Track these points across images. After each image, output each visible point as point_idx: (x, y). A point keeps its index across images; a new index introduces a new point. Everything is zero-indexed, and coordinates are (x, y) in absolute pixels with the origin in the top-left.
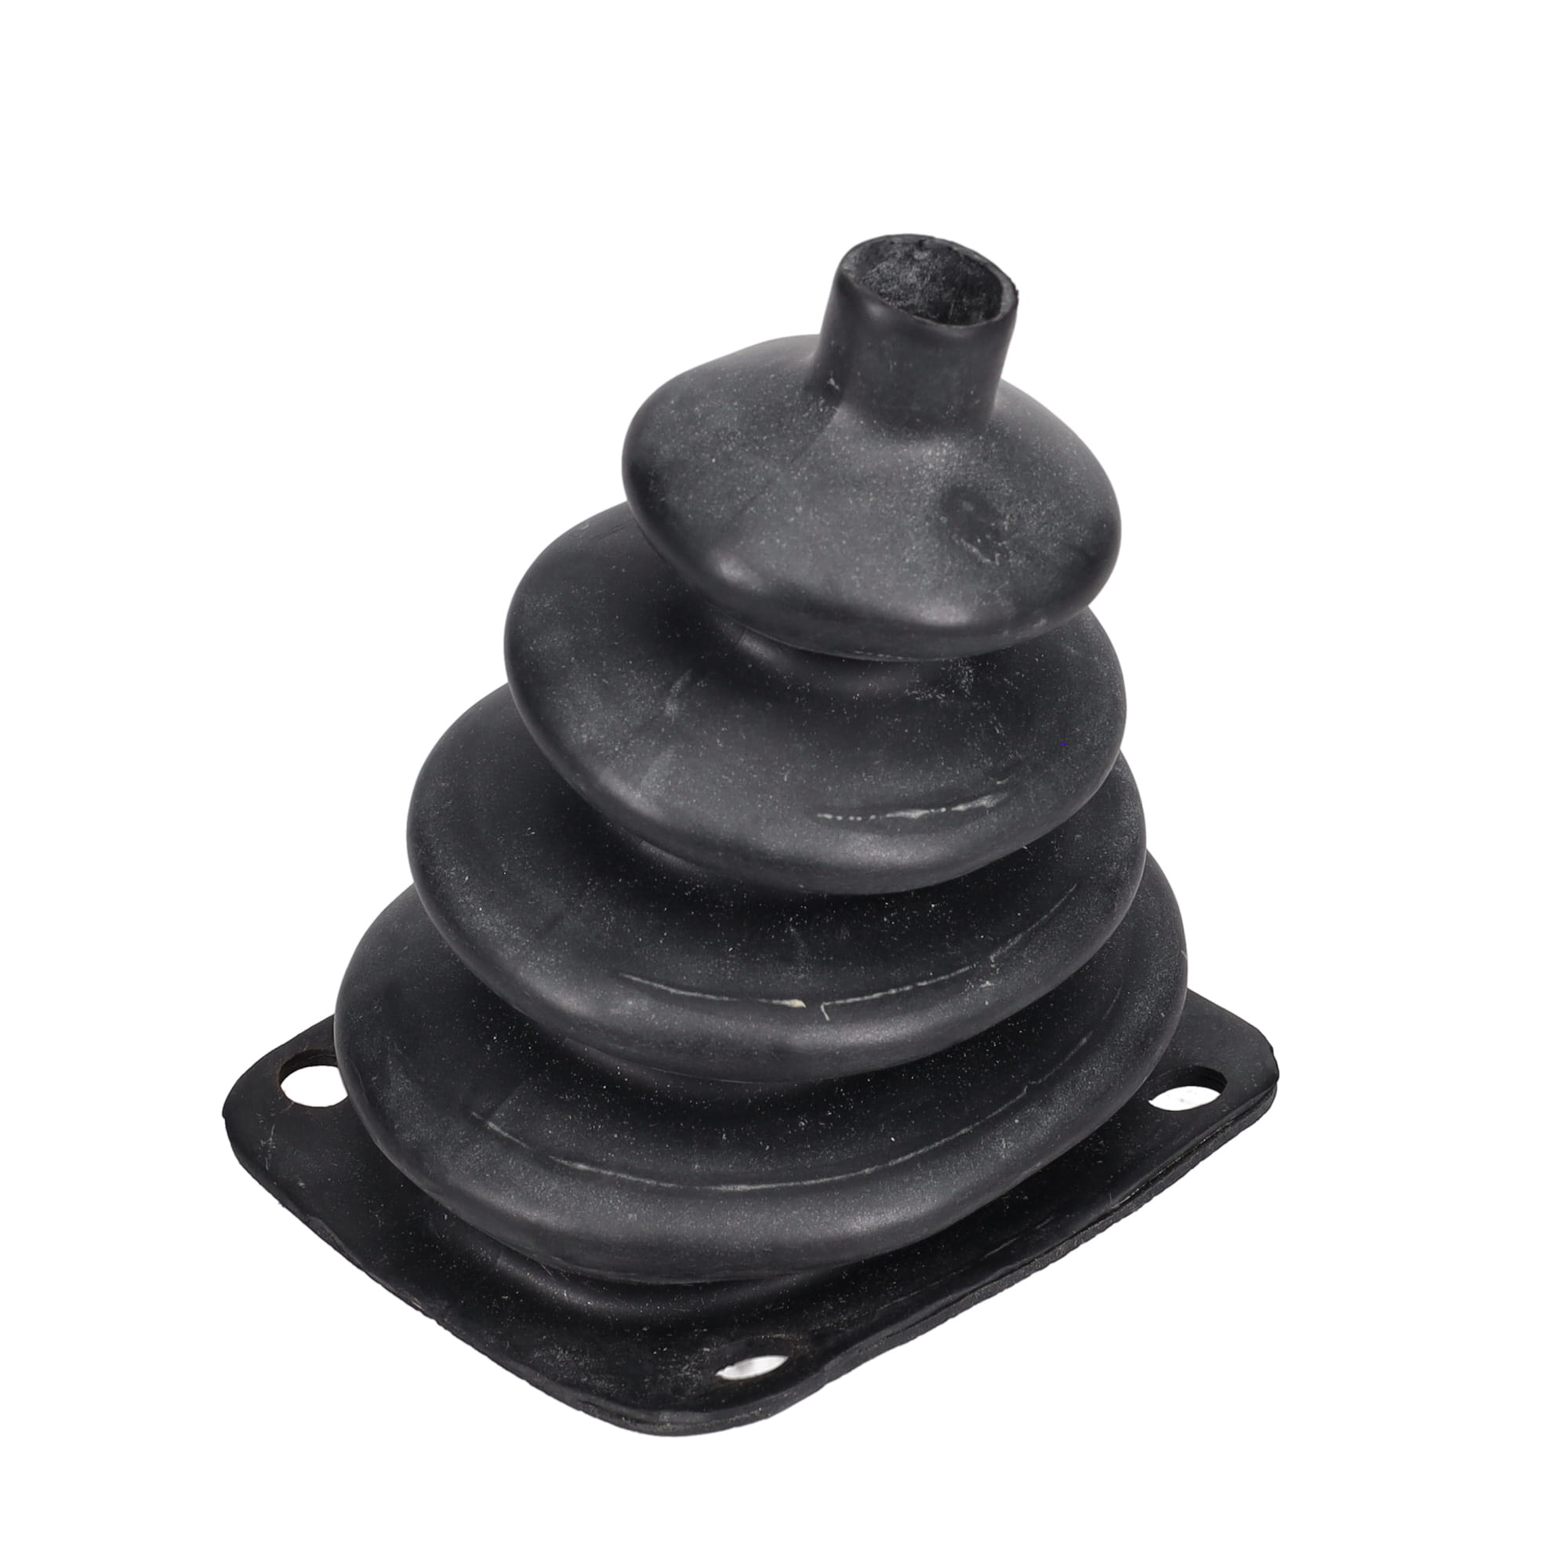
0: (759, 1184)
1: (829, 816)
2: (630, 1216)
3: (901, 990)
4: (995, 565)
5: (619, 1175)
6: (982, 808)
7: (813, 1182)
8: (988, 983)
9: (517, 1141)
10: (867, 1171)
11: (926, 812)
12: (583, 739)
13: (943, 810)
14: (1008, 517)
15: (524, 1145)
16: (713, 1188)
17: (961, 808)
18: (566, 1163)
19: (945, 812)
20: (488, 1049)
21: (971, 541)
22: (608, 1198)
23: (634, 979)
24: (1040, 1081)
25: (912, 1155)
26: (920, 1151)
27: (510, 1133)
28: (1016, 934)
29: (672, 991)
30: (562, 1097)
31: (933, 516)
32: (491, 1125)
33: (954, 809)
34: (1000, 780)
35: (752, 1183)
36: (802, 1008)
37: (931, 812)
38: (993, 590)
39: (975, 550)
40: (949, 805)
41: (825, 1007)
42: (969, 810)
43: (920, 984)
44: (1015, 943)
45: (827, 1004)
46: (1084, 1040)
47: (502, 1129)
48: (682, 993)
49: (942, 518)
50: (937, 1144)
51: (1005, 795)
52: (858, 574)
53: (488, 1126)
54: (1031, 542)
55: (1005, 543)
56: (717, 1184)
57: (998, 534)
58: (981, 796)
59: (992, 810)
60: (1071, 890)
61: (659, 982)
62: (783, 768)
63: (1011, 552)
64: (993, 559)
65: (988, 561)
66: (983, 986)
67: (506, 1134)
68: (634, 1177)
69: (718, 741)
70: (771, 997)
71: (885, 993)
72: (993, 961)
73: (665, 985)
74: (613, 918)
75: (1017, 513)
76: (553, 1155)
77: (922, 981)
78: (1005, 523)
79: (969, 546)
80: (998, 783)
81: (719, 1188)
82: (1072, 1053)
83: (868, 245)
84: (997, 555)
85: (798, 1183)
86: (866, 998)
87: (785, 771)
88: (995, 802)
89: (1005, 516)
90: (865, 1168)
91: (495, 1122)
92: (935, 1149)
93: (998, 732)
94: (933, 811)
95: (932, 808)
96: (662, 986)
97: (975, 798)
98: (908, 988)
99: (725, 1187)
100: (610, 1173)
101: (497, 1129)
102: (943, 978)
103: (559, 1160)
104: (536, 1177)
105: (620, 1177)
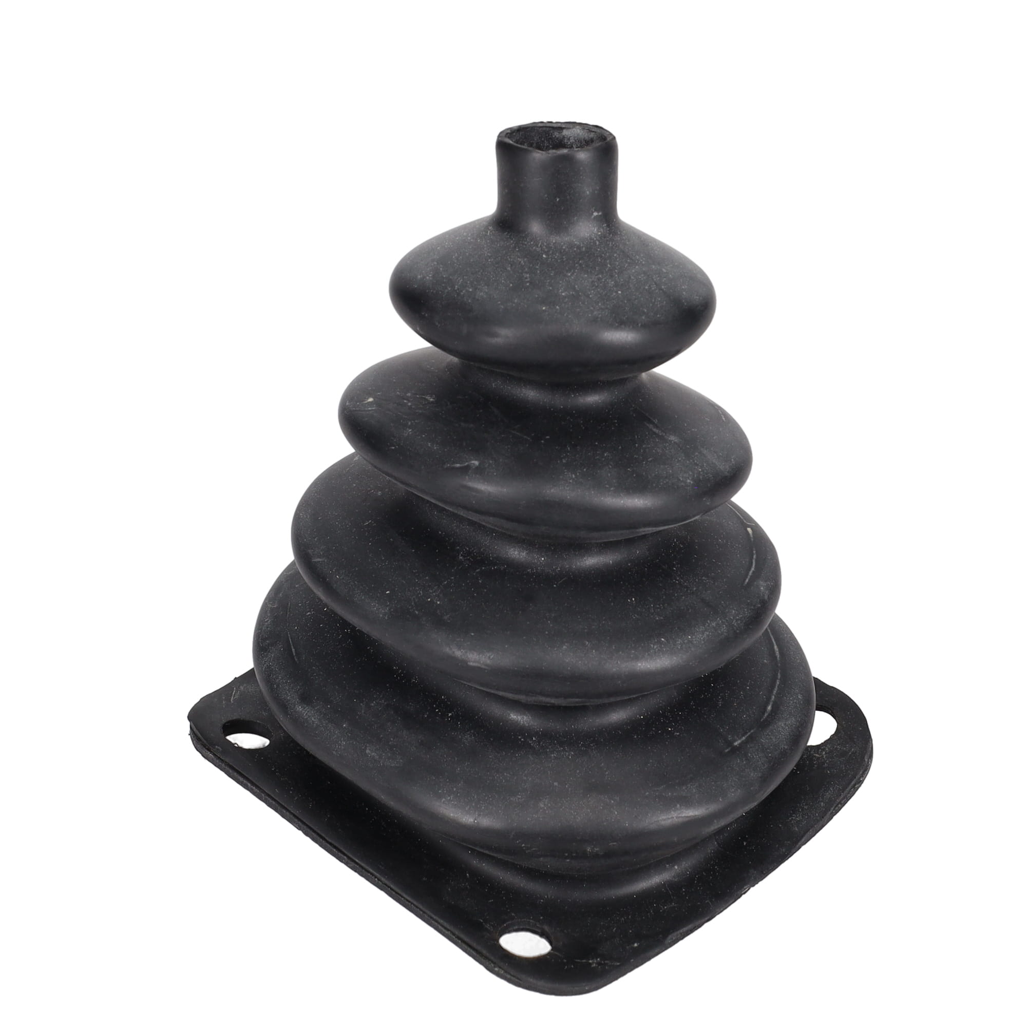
9: (749, 734)
12: (690, 483)
15: (752, 731)
18: (766, 715)
20: (678, 734)
22: (790, 703)
27: (743, 735)
30: (720, 705)
32: (736, 744)
47: (740, 739)
53: (736, 746)
56: (776, 657)
67: (744, 738)
68: (775, 688)
76: (761, 719)
81: (778, 657)
91: (735, 741)
100: (773, 697)
101: (739, 742)
103: (764, 717)
104: (774, 731)
105: (776, 694)
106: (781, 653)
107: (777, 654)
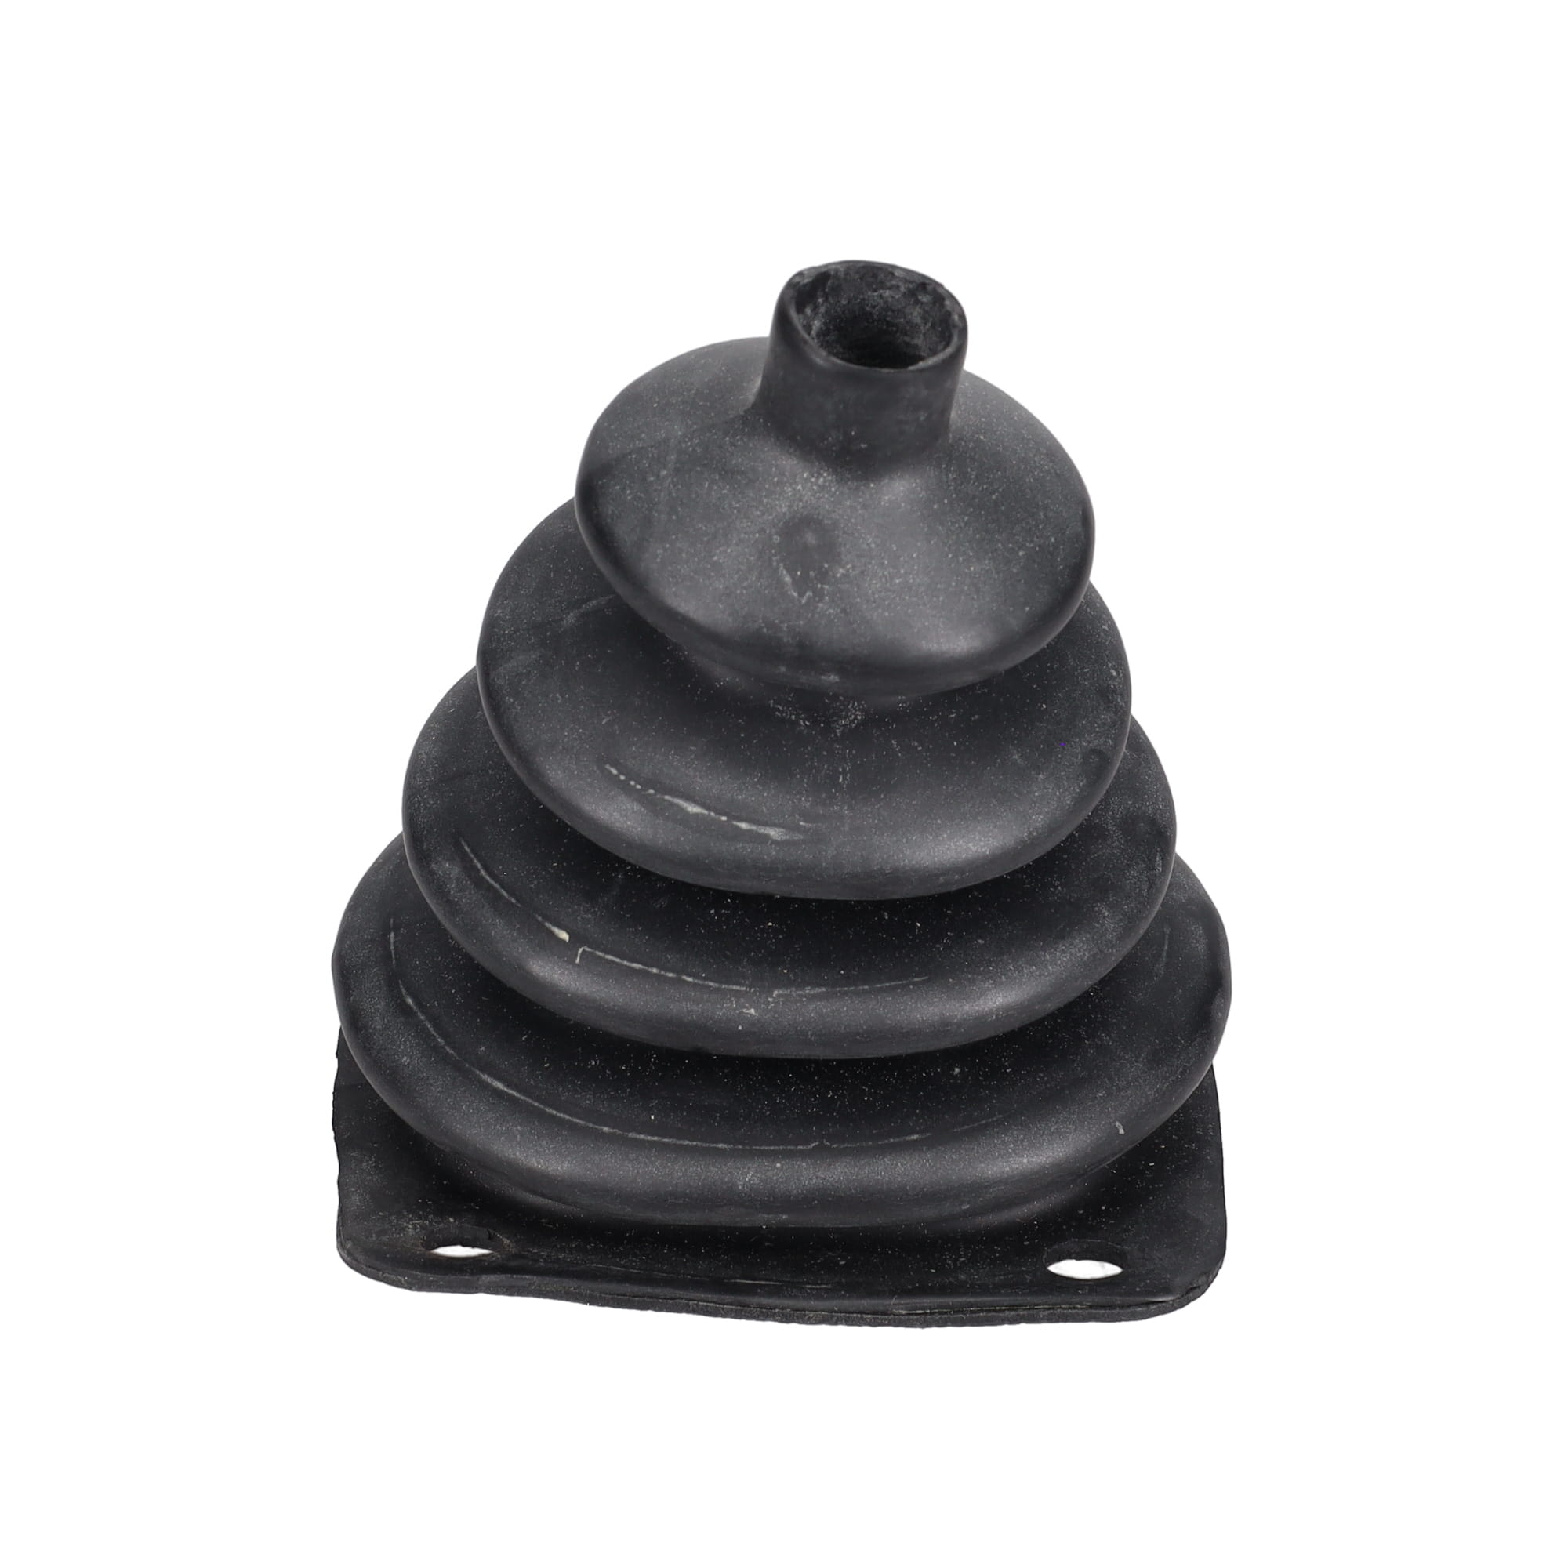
0: (513, 1089)
1: (614, 772)
2: (405, 1058)
3: (663, 972)
4: (800, 602)
5: (427, 1022)
6: (767, 837)
7: (555, 1112)
8: (752, 1011)
9: (393, 956)
10: (606, 1129)
11: (705, 812)
13: (724, 818)
14: (849, 566)
15: (394, 962)
16: (478, 1072)
17: (744, 826)
18: (404, 992)
19: (723, 821)
21: (791, 571)
22: (403, 1037)
23: (466, 848)
24: (835, 1146)
25: (656, 1138)
26: (666, 1140)
27: (396, 948)
28: (820, 985)
29: (483, 872)
31: (768, 532)
32: (392, 935)
33: (735, 823)
34: (805, 821)
35: (508, 1086)
36: (564, 941)
37: (709, 815)
38: (781, 622)
39: (788, 579)
40: (731, 817)
41: (584, 951)
42: (749, 831)
43: (685, 977)
44: (812, 992)
45: (588, 949)
46: (915, 1137)
47: (395, 942)
48: (488, 878)
49: (775, 537)
50: (687, 1142)
51: (798, 837)
52: (665, 550)
54: (859, 600)
55: (826, 587)
56: (483, 1071)
57: (823, 576)
58: (773, 825)
59: (775, 842)
60: (916, 980)
61: (480, 861)
62: (609, 712)
63: (827, 598)
64: (801, 595)
65: (795, 594)
66: (745, 1010)
67: (392, 947)
68: (434, 1030)
69: (578, 663)
70: (547, 918)
71: (646, 968)
72: (774, 996)
73: (482, 865)
74: (500, 793)
75: (863, 568)
76: (402, 981)
77: (689, 975)
78: (842, 571)
79: (785, 572)
80: (802, 823)
81: (481, 1075)
82: (892, 1140)
83: (862, 264)
84: (809, 594)
85: (542, 1106)
86: (625, 963)
87: (608, 715)
88: (784, 838)
89: (847, 563)
90: (606, 1126)
91: (396, 936)
92: (681, 1145)
93: (841, 780)
94: (712, 814)
95: (713, 811)
96: (479, 865)
97: (766, 824)
98: (670, 975)
99: (486, 1076)
100: (422, 1018)
101: (392, 940)
102: (711, 984)
103: (401, 987)
104: (378, 991)
105: (425, 1025)
106: (486, 1087)
107: (485, 1077)
